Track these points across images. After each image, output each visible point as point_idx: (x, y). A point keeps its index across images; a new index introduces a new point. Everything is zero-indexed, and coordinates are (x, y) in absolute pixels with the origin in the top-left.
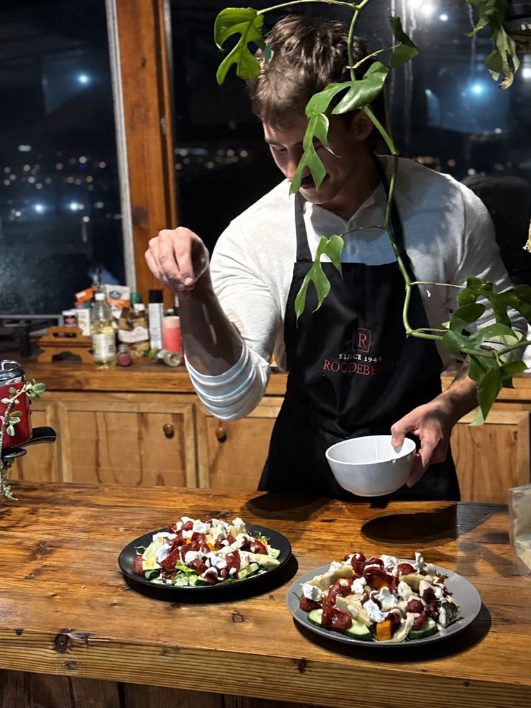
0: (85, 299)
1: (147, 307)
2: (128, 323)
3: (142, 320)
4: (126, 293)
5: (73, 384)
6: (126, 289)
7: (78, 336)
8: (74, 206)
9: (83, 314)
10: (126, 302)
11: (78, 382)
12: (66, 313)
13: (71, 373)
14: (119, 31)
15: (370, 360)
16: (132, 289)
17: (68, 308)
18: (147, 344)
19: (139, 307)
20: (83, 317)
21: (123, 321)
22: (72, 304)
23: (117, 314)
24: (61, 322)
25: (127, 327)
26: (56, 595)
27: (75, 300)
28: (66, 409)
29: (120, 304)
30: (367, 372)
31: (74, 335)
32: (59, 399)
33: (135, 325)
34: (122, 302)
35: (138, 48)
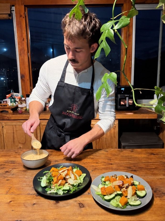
0: (9, 97)
1: (26, 98)
2: (21, 102)
3: (24, 102)
4: (20, 95)
5: (7, 118)
6: (20, 94)
7: (7, 105)
8: (2, 79)
9: (8, 100)
10: (20, 97)
11: (8, 118)
12: (4, 100)
13: (6, 116)
14: (17, 31)
15: (76, 114)
16: (21, 94)
17: (5, 99)
18: (26, 108)
19: (23, 99)
20: (9, 101)
21: (19, 102)
22: (5, 98)
23: (18, 100)
24: (2, 103)
25: (20, 103)
26: (11, 201)
27: (6, 97)
28: (5, 125)
29: (18, 98)
30: (74, 117)
31: (6, 106)
32: (3, 122)
33: (23, 103)
34: (19, 97)
35: (22, 36)
